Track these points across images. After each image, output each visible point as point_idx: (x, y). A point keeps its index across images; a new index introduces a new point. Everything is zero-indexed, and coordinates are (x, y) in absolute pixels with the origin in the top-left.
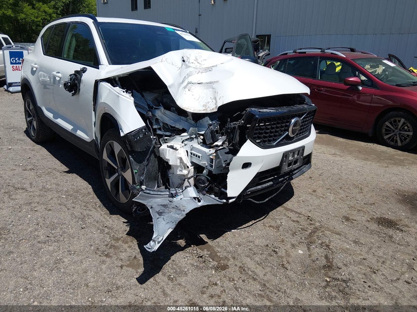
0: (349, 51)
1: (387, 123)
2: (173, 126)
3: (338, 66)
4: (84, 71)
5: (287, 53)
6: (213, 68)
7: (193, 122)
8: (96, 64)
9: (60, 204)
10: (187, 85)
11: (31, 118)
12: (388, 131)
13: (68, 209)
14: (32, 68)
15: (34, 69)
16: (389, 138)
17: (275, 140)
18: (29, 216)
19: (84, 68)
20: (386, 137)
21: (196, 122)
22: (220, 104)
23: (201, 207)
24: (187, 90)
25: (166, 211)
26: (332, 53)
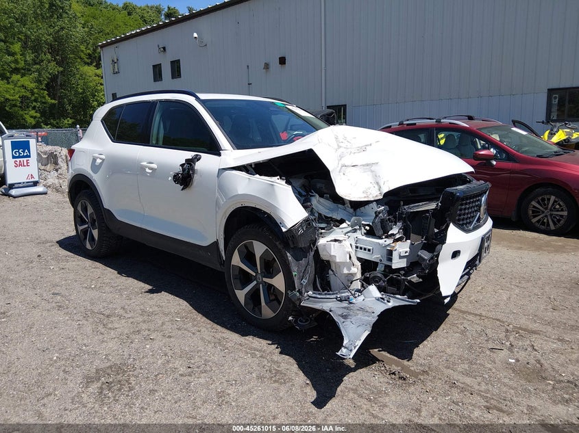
0: (466, 119)
1: (534, 203)
2: (329, 216)
3: (442, 138)
4: (197, 158)
5: (391, 126)
6: (367, 147)
7: (351, 210)
8: (215, 149)
9: (179, 329)
10: (341, 168)
11: (87, 226)
12: (536, 212)
13: (194, 334)
14: (94, 160)
15: (99, 161)
16: (538, 221)
17: (470, 223)
18: (148, 346)
19: (197, 155)
20: (534, 220)
21: (355, 210)
22: (385, 190)
23: (393, 308)
24: (342, 174)
25: (351, 313)
26: (450, 123)
